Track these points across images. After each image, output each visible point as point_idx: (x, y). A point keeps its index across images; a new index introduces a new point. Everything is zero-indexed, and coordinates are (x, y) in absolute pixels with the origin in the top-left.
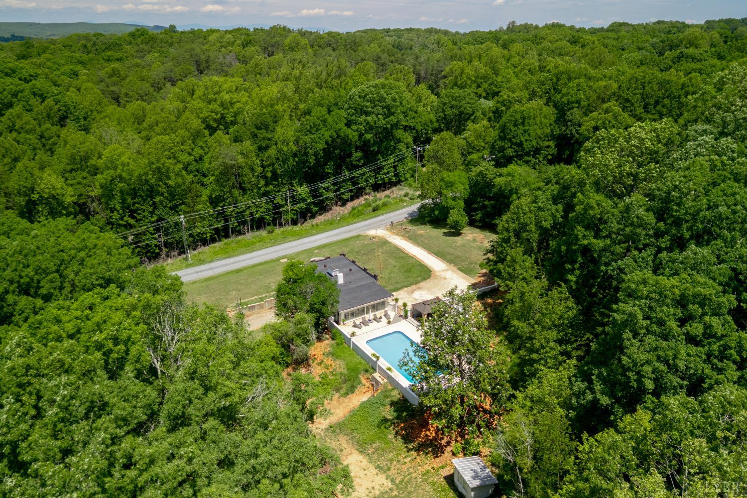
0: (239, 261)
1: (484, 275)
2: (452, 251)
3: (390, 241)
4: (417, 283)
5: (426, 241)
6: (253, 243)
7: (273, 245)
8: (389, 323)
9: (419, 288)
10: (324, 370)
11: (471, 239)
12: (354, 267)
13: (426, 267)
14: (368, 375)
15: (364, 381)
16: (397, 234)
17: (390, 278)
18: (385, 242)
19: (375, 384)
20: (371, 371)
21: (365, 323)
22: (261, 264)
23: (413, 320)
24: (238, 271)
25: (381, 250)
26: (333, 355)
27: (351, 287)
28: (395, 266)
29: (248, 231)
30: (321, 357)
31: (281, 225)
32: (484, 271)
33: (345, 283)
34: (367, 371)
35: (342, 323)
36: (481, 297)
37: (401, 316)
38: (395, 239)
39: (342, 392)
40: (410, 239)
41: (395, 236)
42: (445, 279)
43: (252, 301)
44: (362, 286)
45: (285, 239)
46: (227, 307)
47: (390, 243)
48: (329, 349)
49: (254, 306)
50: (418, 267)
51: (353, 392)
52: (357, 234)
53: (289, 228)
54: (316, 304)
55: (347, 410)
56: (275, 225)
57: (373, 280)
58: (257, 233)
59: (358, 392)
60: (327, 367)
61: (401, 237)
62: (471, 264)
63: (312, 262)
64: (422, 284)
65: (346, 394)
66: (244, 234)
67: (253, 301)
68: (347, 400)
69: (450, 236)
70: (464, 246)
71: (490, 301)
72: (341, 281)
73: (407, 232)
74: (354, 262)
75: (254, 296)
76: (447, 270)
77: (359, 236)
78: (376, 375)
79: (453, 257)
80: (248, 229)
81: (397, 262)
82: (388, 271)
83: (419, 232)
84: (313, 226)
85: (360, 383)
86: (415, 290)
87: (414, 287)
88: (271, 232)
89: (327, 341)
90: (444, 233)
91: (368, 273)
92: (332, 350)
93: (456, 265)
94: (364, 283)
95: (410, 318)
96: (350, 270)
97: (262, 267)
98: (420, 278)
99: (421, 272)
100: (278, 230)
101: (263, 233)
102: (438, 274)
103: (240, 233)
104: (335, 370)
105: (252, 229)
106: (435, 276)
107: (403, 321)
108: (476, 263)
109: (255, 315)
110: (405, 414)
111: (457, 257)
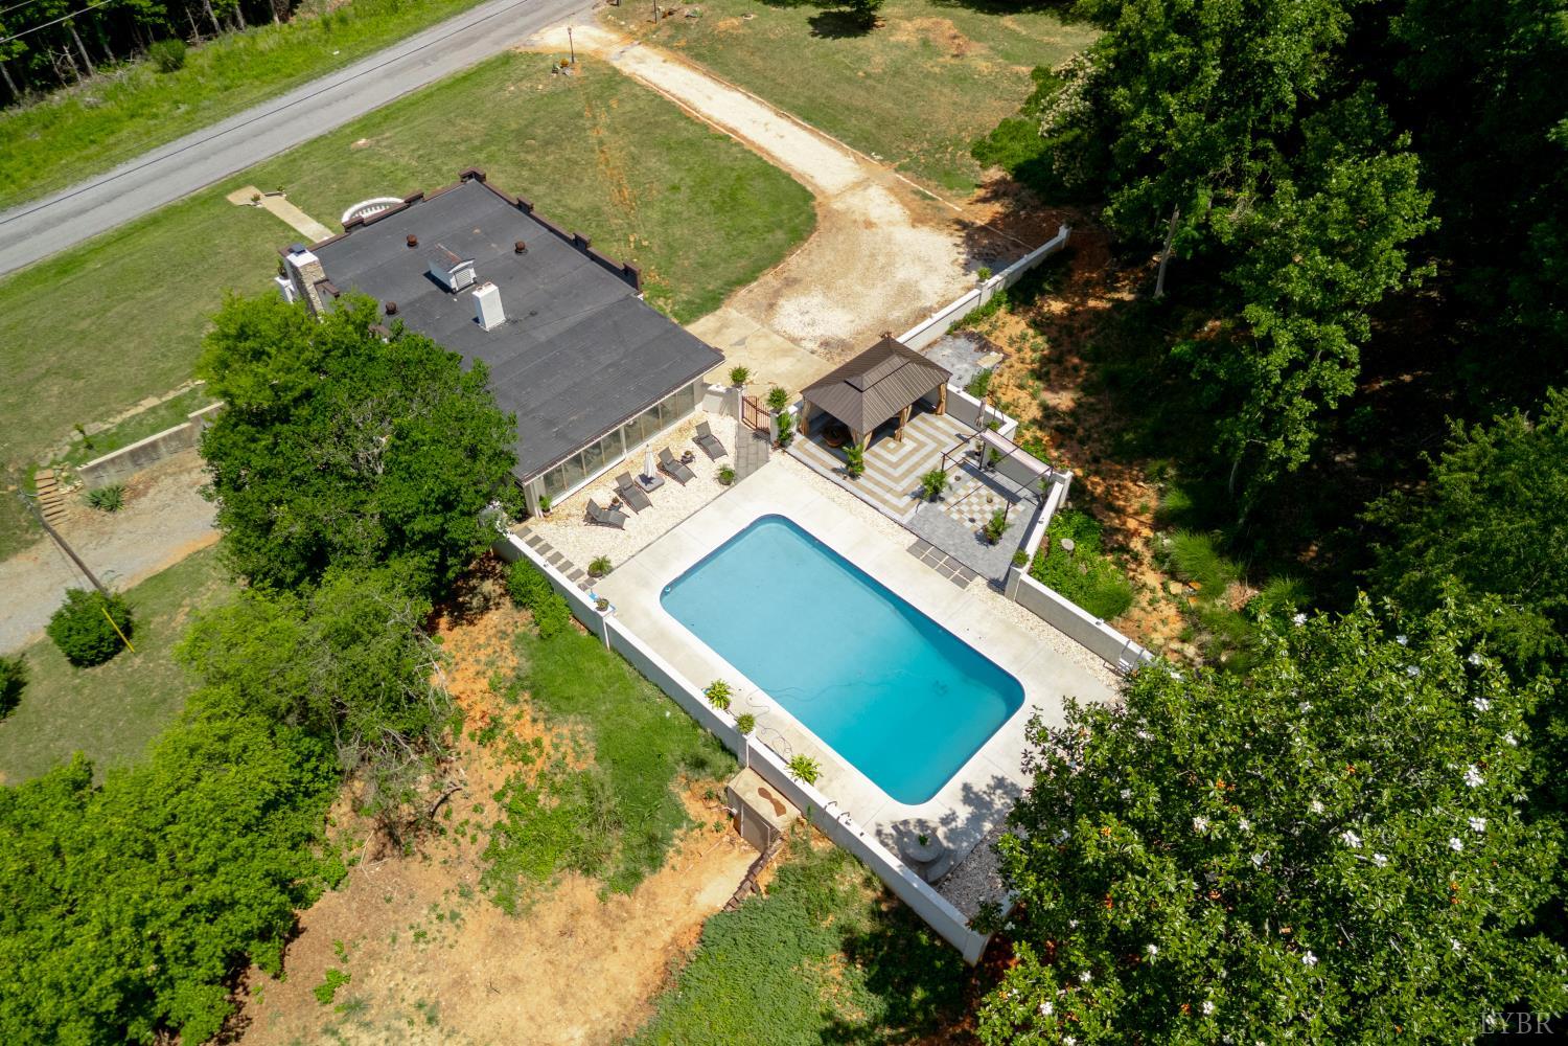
0: (62, 219)
1: (997, 192)
2: (860, 99)
3: (626, 71)
4: (776, 258)
5: (759, 63)
6: (109, 124)
7: (189, 125)
8: (727, 478)
9: (791, 283)
10: (509, 769)
11: (914, 40)
12: (529, 234)
13: (787, 177)
14: (706, 782)
15: (694, 808)
16: (645, 40)
17: (670, 246)
18: (612, 81)
19: (743, 818)
20: (720, 760)
21: (633, 493)
22: (153, 221)
23: (811, 446)
24: (65, 265)
25: (604, 119)
26: (531, 687)
27: (542, 336)
28: (675, 188)
29: (84, 70)
30: (487, 705)
31: (207, 30)
32: (995, 173)
33: (511, 321)
34: (700, 764)
35: (538, 510)
36: (1021, 294)
37: (761, 434)
38: (641, 61)
39: (610, 868)
40: (699, 57)
41: (639, 50)
42: (869, 224)
43: (139, 427)
44: (587, 324)
45: (228, 97)
46: (33, 466)
47: (628, 80)
48: (510, 662)
49: (154, 445)
50: (760, 184)
51: (656, 862)
52: (496, 51)
53: (239, 39)
54: (410, 518)
55: (652, 959)
56: (184, 34)
57: (624, 288)
58: (120, 74)
59: (677, 861)
60: (520, 752)
61: (666, 53)
62: (942, 148)
63: (349, 227)
64: (795, 262)
65: (631, 879)
66: (71, 80)
67: (139, 420)
68: (638, 906)
69: (836, 33)
70: (898, 72)
71: (1057, 306)
72: (493, 314)
73: (678, 27)
74: (524, 207)
75: (140, 394)
76: (862, 184)
77: (507, 59)
78: (746, 784)
79: (869, 125)
80: (79, 60)
81: (676, 163)
82: (655, 215)
83: (722, 25)
84: (326, 24)
85: (679, 817)
86: (777, 294)
87: (769, 279)
88: (172, 65)
89: (493, 617)
90: (812, 21)
91: (594, 258)
92: (527, 666)
93: (888, 156)
94: (587, 310)
95: (799, 438)
96: (519, 250)
97: (157, 236)
98: (780, 235)
99: (777, 204)
100: (201, 54)
101: (142, 70)
102: (837, 205)
103: (50, 80)
104: (559, 765)
105: (99, 58)
106: (831, 214)
107: (777, 456)
108: (958, 143)
109: (167, 482)
110: (919, 994)
111: (882, 124)
